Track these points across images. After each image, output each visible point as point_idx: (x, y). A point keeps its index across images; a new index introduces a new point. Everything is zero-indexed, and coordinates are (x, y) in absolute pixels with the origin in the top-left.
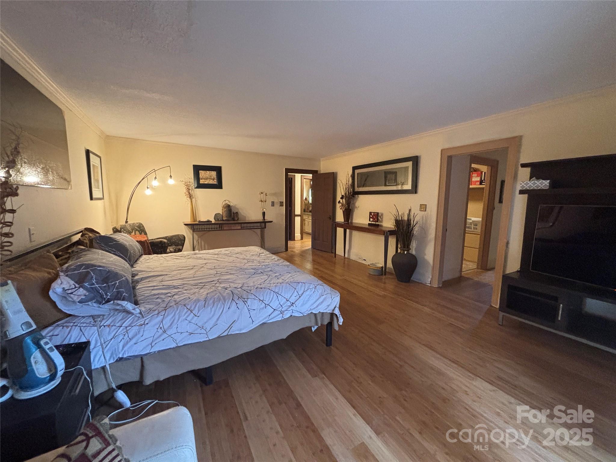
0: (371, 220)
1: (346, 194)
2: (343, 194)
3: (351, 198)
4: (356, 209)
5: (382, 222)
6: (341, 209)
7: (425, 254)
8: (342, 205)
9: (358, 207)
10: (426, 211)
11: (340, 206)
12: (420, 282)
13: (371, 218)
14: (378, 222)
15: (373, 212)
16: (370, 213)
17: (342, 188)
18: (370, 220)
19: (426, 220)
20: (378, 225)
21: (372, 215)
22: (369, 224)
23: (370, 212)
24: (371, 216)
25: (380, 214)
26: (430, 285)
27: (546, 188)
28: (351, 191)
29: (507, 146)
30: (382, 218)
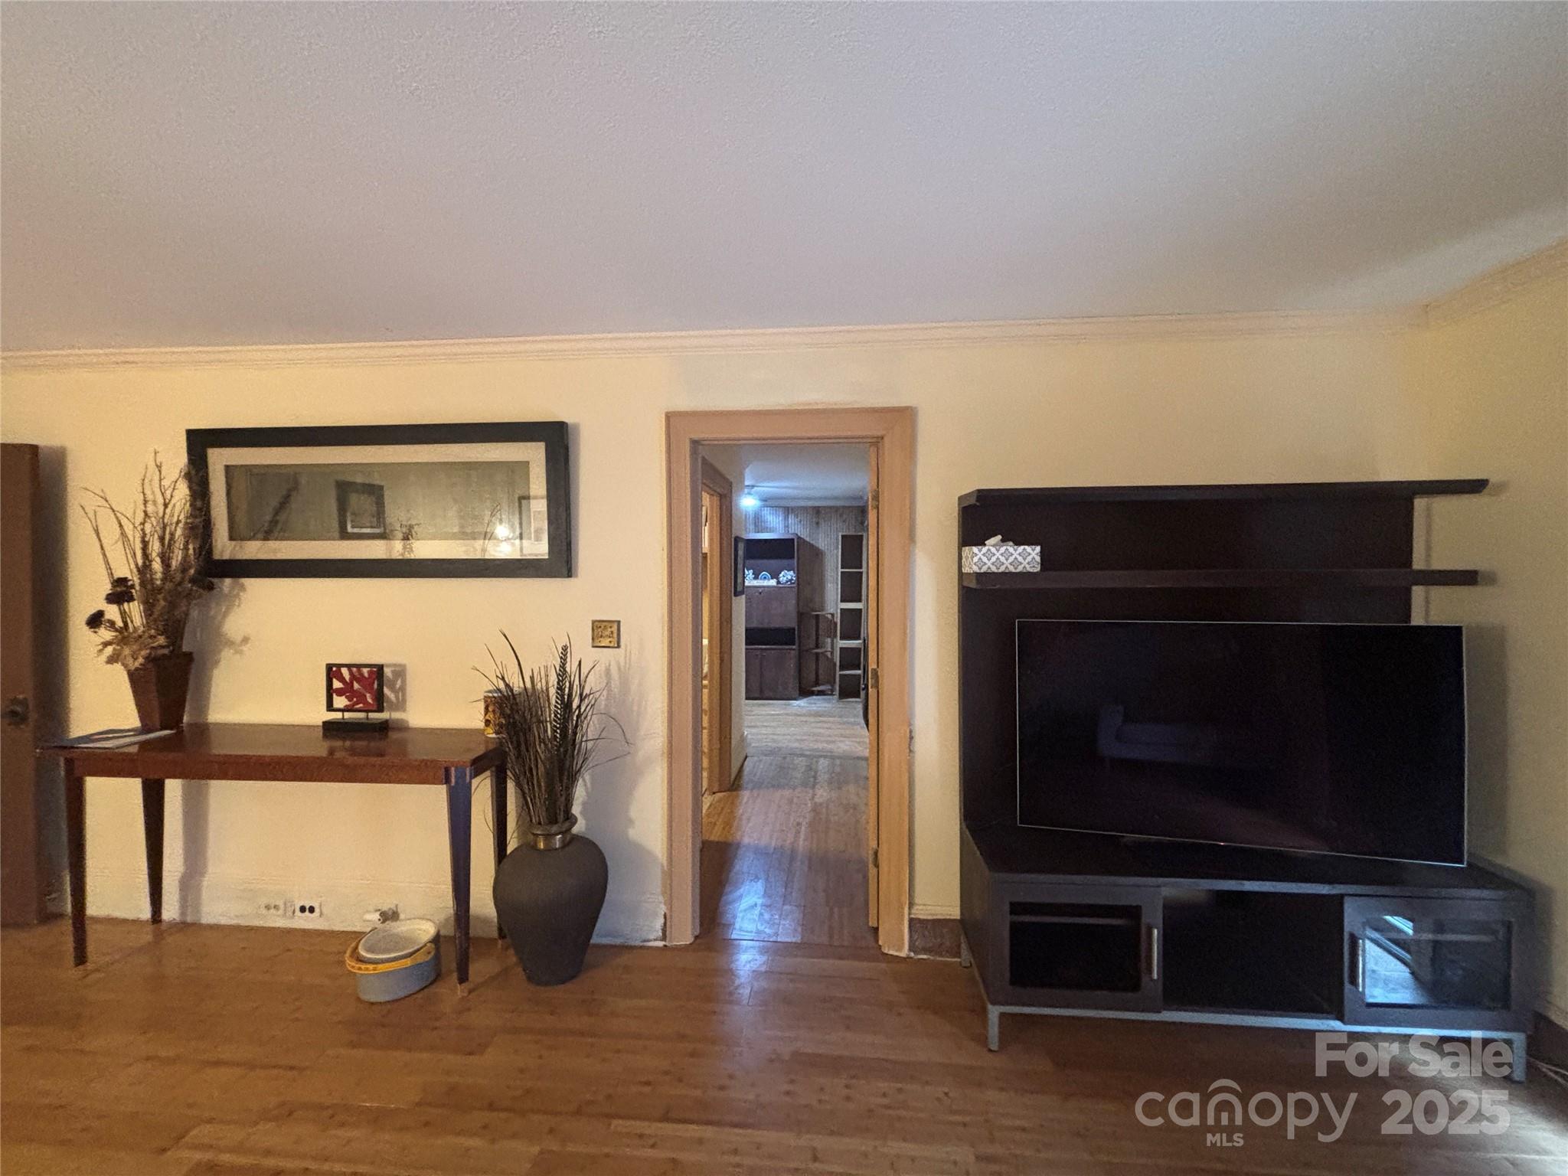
0: (340, 702)
1: (144, 570)
2: (124, 569)
3: (189, 596)
4: (226, 655)
5: (401, 705)
6: (111, 660)
7: (631, 822)
8: (124, 636)
9: (246, 640)
10: (619, 646)
11: (106, 644)
12: (618, 941)
13: (340, 692)
14: (380, 709)
15: (349, 666)
16: (332, 671)
17: (110, 533)
18: (330, 707)
19: (625, 682)
20: (384, 727)
21: (341, 679)
22: (329, 727)
23: (329, 667)
24: (337, 684)
25: (387, 671)
26: (661, 944)
27: (1035, 571)
28: (186, 557)
29: (880, 434)
30: (403, 689)
